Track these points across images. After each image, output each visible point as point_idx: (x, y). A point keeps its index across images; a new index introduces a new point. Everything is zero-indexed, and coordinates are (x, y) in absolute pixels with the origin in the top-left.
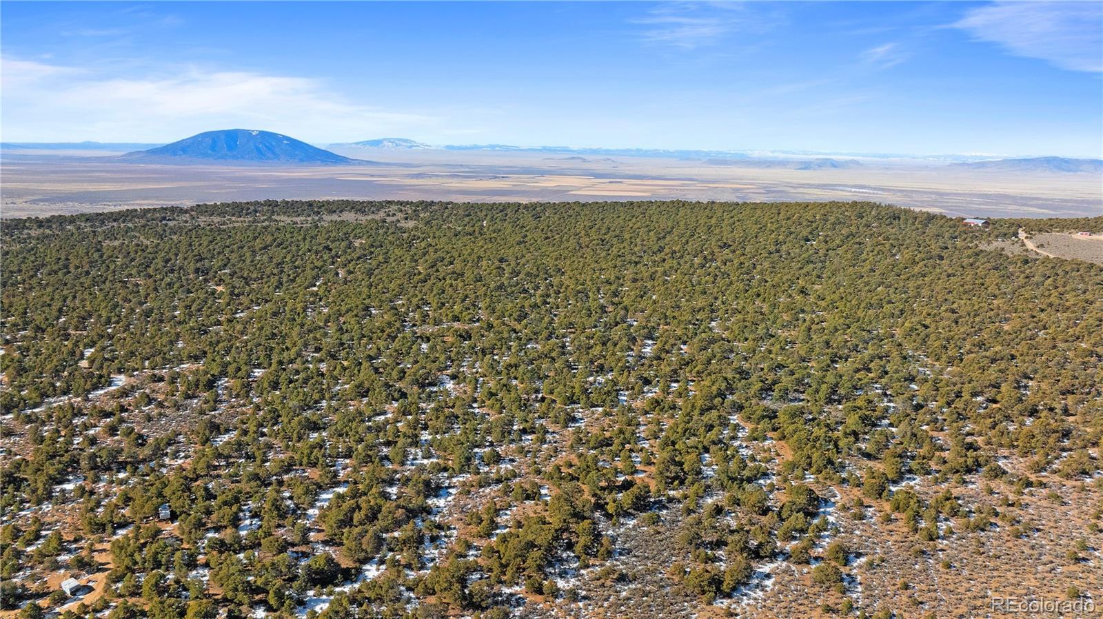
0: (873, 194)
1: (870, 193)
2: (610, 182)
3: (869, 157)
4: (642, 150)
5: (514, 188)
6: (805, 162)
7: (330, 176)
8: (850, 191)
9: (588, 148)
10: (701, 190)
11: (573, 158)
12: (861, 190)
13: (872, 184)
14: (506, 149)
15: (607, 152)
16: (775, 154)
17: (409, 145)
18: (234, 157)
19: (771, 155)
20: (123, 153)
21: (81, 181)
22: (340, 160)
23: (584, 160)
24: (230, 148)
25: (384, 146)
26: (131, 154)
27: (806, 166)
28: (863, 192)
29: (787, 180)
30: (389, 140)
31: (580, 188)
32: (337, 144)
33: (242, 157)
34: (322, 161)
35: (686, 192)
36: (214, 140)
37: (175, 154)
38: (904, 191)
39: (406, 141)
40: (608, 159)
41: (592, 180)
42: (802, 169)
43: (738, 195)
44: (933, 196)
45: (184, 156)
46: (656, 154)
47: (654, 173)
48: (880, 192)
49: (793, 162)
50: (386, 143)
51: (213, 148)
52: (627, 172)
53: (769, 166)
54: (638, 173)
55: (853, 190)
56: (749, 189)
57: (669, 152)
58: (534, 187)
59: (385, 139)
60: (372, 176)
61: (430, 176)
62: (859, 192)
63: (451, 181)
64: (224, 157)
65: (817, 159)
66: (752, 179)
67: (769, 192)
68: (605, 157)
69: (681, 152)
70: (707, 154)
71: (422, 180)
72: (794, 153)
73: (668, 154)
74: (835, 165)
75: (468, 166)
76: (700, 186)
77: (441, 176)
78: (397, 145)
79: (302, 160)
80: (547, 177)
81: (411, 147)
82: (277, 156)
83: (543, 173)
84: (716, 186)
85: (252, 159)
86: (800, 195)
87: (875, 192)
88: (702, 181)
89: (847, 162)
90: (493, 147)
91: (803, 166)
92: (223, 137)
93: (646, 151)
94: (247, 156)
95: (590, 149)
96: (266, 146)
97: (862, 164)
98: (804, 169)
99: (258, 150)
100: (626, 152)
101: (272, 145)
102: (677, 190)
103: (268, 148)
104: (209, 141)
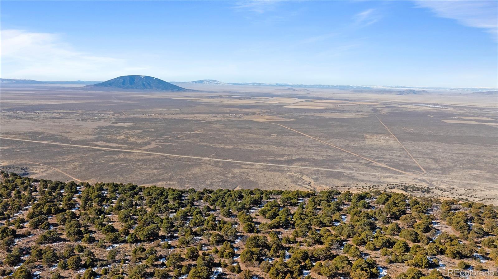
0: (443, 108)
1: (441, 108)
2: (305, 101)
4: (321, 85)
5: (257, 104)
6: (401, 92)
7: (169, 97)
8: (430, 107)
9: (297, 84)
10: (352, 106)
11: (289, 89)
12: (436, 106)
13: (439, 103)
14: (259, 85)
15: (306, 86)
16: (385, 88)
17: (216, 82)
18: (133, 88)
19: (382, 88)
22: (180, 89)
23: (294, 90)
24: (131, 84)
27: (401, 93)
28: (437, 108)
29: (394, 100)
30: (207, 80)
31: (289, 105)
33: (136, 88)
34: (172, 90)
35: (344, 107)
37: (106, 86)
40: (305, 89)
41: (297, 100)
42: (399, 95)
43: (372, 108)
44: (476, 110)
45: (109, 87)
46: (328, 87)
47: (328, 96)
48: (446, 107)
49: (395, 91)
50: (205, 82)
51: (123, 84)
52: (315, 96)
53: (383, 93)
54: (320, 96)
55: (431, 106)
56: (376, 105)
57: (334, 86)
58: (267, 103)
59: (205, 80)
60: (190, 97)
61: (218, 98)
62: (434, 107)
63: (226, 100)
64: (127, 88)
65: (406, 90)
66: (378, 99)
67: (388, 107)
68: (304, 88)
69: (339, 86)
70: (352, 87)
71: (213, 99)
72: (393, 87)
73: (333, 87)
74: (414, 92)
75: (239, 93)
76: (351, 103)
77: (224, 97)
78: (210, 83)
79: (163, 89)
80: (275, 98)
81: (216, 84)
82: (151, 87)
83: (273, 96)
84: (359, 103)
85: (140, 89)
86: (404, 109)
87: (444, 107)
88: (351, 101)
89: (421, 91)
90: (253, 84)
91: (400, 93)
93: (324, 86)
95: (298, 85)
96: (147, 83)
97: (428, 93)
98: (400, 94)
99: (144, 85)
100: (314, 86)
101: (150, 82)
102: (339, 105)
103: (148, 84)
104: (122, 80)
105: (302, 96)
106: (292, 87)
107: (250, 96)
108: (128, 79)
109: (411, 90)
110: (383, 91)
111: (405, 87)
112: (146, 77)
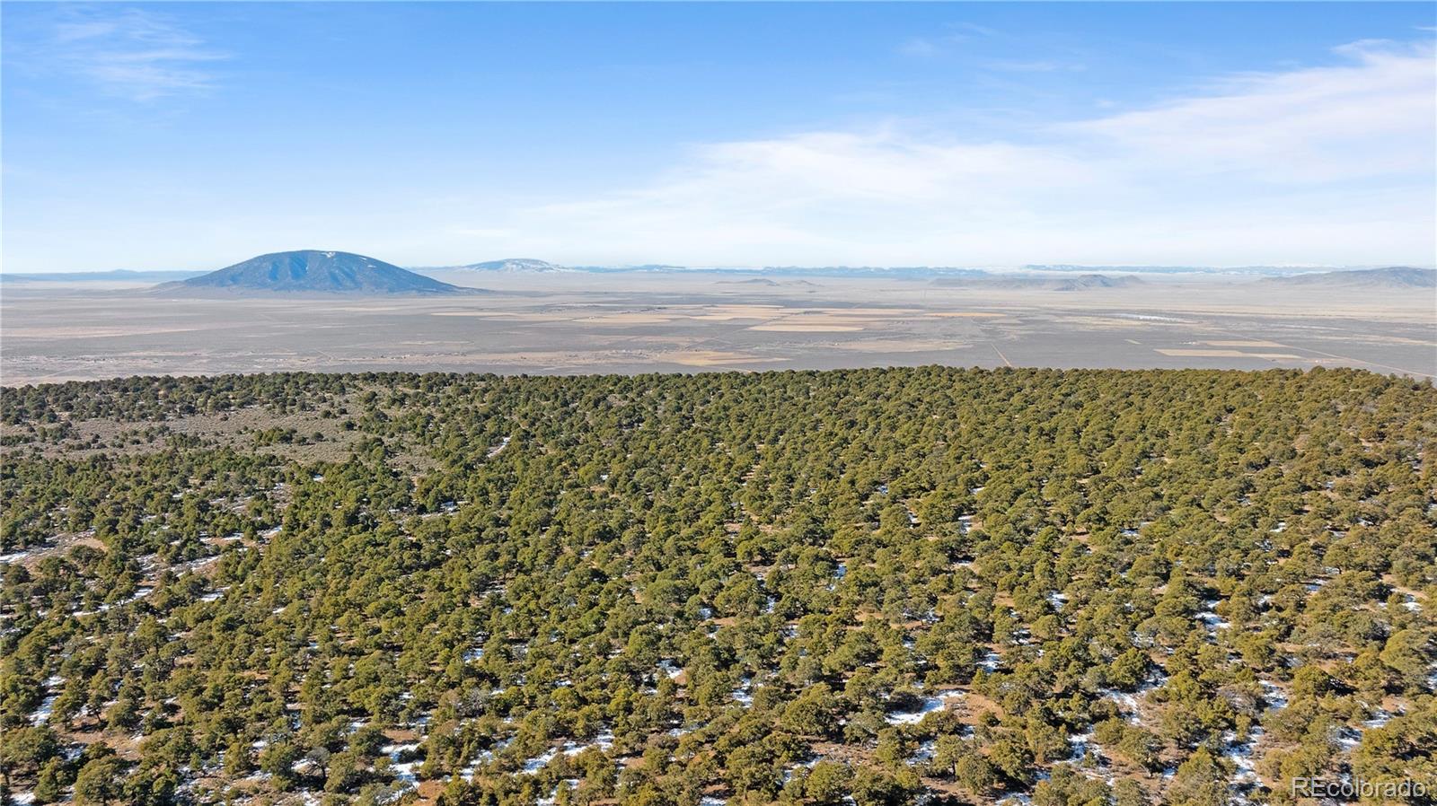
0: (1171, 322)
1: (1167, 322)
2: (805, 313)
3: (1150, 271)
4: (847, 269)
5: (674, 324)
6: (1067, 281)
7: (423, 311)
8: (1139, 320)
9: (775, 266)
10: (932, 321)
11: (756, 281)
12: (1153, 318)
13: (1165, 308)
14: (666, 270)
15: (802, 272)
17: (539, 267)
18: (301, 288)
20: (154, 284)
22: (445, 289)
23: (771, 283)
24: (296, 276)
25: (506, 270)
26: (165, 285)
27: (1068, 284)
28: (1155, 320)
29: (1046, 305)
30: (513, 261)
31: (763, 322)
32: (447, 268)
33: (312, 288)
34: (419, 291)
35: (911, 325)
36: (274, 264)
37: (224, 283)
38: (1214, 317)
39: (535, 262)
40: (802, 281)
41: (780, 311)
42: (1063, 289)
43: (985, 327)
44: (1254, 324)
45: (234, 287)
46: (865, 273)
47: (866, 299)
48: (1179, 320)
49: (1050, 281)
50: (509, 265)
51: (273, 277)
52: (829, 298)
53: (1019, 287)
54: (843, 299)
55: (1141, 317)
56: (996, 318)
57: (883, 270)
58: (700, 320)
59: (508, 261)
60: (481, 310)
61: (560, 309)
62: (1150, 320)
63: (586, 315)
64: (287, 288)
65: (1083, 276)
66: (1000, 305)
67: (1027, 322)
68: (798, 278)
69: (898, 270)
70: (934, 272)
71: (548, 315)
72: (1049, 269)
73: (880, 273)
74: (1105, 282)
75: (614, 294)
76: (930, 316)
77: (576, 308)
78: (523, 267)
79: (391, 290)
80: (721, 307)
81: (541, 270)
82: (358, 285)
83: (713, 301)
84: (951, 315)
85: (326, 290)
86: (1071, 326)
87: (1173, 319)
88: (932, 309)
89: (1122, 279)
90: (650, 268)
92: (287, 261)
93: (853, 270)
94: (318, 286)
95: (778, 268)
96: (344, 272)
97: (1143, 282)
98: (1067, 289)
99: (334, 278)
100: (828, 272)
101: (351, 269)
102: (899, 322)
103: (347, 275)
104: (268, 266)
105: (794, 299)
106: (764, 274)
107: (650, 303)
109: (1095, 276)
110: (1020, 281)
111: (1082, 269)
112: (339, 255)
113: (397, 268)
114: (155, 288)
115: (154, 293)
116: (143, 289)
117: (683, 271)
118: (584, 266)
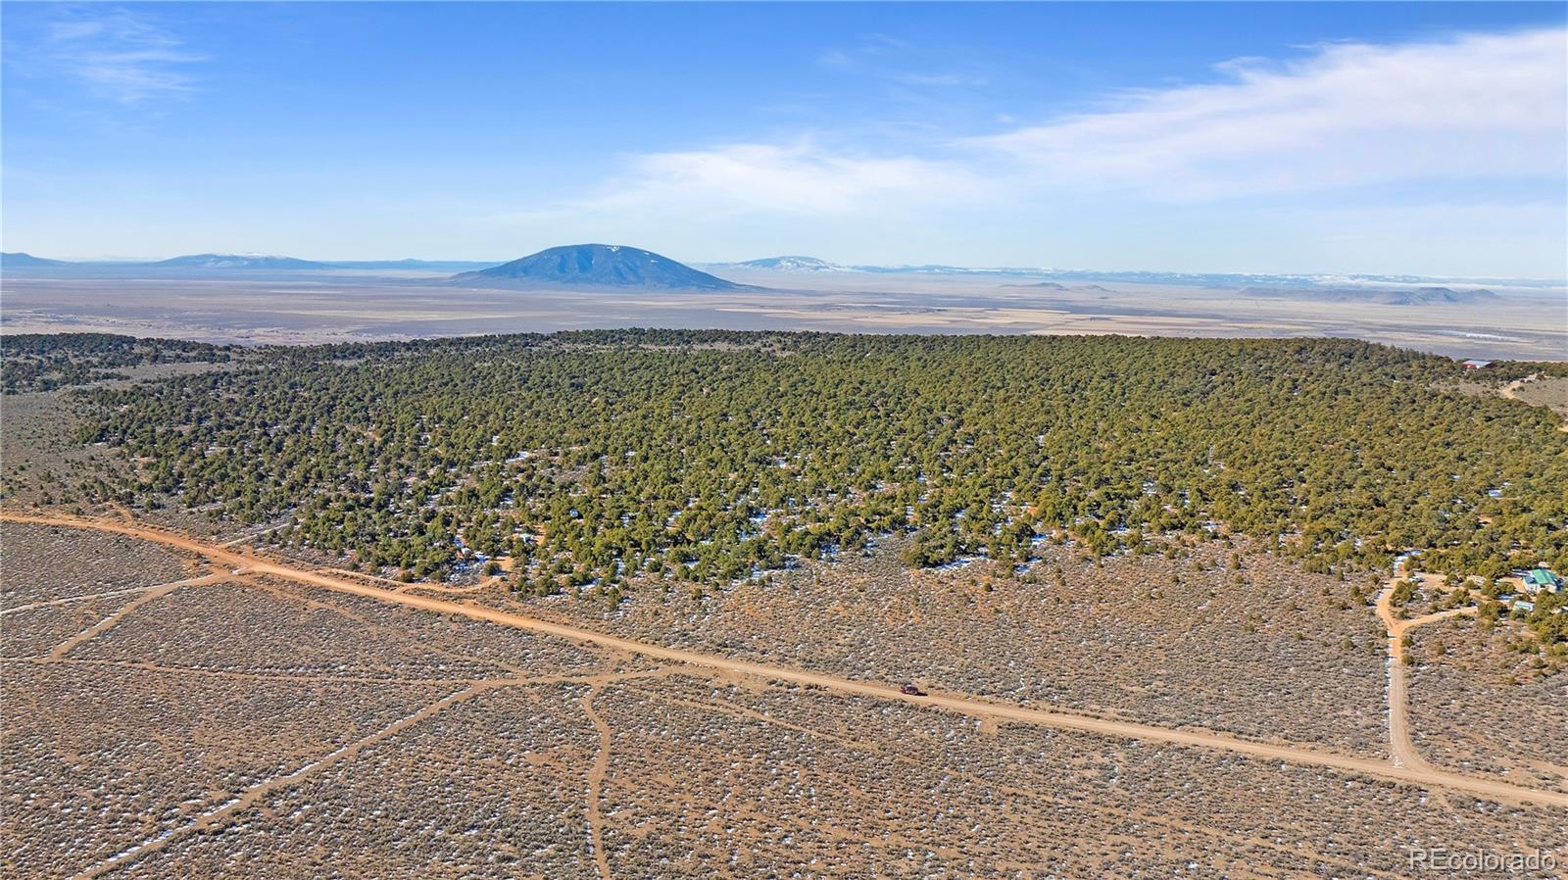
0: (1503, 340)
1: (1497, 341)
2: (1091, 319)
3: (1516, 285)
4: (1149, 274)
6: (1403, 293)
8: (1465, 337)
9: (1068, 270)
11: (1044, 285)
12: (1481, 336)
13: (1505, 326)
14: (950, 272)
15: (1097, 276)
16: (1357, 281)
17: (814, 265)
18: (588, 281)
19: (1349, 281)
20: (454, 274)
21: (408, 309)
22: (725, 287)
23: (1060, 288)
24: (583, 269)
25: (781, 267)
26: (461, 275)
27: (1402, 298)
28: (1486, 339)
29: (1366, 320)
30: (789, 260)
31: (1044, 327)
33: (598, 281)
34: (699, 287)
36: (562, 256)
37: (514, 275)
38: (1555, 337)
40: (1095, 287)
41: (1066, 316)
42: (1396, 303)
45: (526, 278)
46: (1170, 279)
48: (1513, 339)
49: (1381, 293)
50: (783, 263)
51: (562, 268)
52: (1122, 305)
53: (1343, 299)
54: (1136, 307)
55: (1468, 335)
56: (1298, 331)
57: (1190, 277)
58: (978, 323)
59: (784, 258)
61: (839, 308)
62: (1479, 337)
63: (864, 315)
64: (573, 281)
65: (1422, 289)
66: (1312, 318)
68: (1093, 283)
69: (1208, 277)
70: (1250, 280)
71: (827, 313)
72: (1388, 280)
73: (1188, 280)
74: (1449, 296)
75: (892, 295)
76: (1225, 325)
77: (855, 308)
78: (798, 266)
79: (672, 285)
80: (1003, 311)
81: (817, 268)
82: (640, 280)
83: (995, 305)
84: (1250, 326)
85: (610, 283)
87: (1505, 338)
88: (1232, 320)
89: (1470, 293)
90: (930, 268)
91: (1398, 300)
93: (1155, 275)
94: (603, 280)
95: (1071, 272)
96: (628, 267)
98: (1400, 303)
99: (619, 273)
100: (1127, 277)
101: (635, 265)
102: (1189, 331)
103: (631, 270)
104: (556, 259)
105: (1082, 305)
106: (1054, 278)
107: (930, 305)
108: (575, 255)
109: (1437, 289)
110: (1346, 292)
111: (1424, 281)
112: (624, 250)
113: (678, 264)
114: (454, 277)
115: (454, 282)
116: (443, 279)
117: (966, 272)
118: (861, 265)
